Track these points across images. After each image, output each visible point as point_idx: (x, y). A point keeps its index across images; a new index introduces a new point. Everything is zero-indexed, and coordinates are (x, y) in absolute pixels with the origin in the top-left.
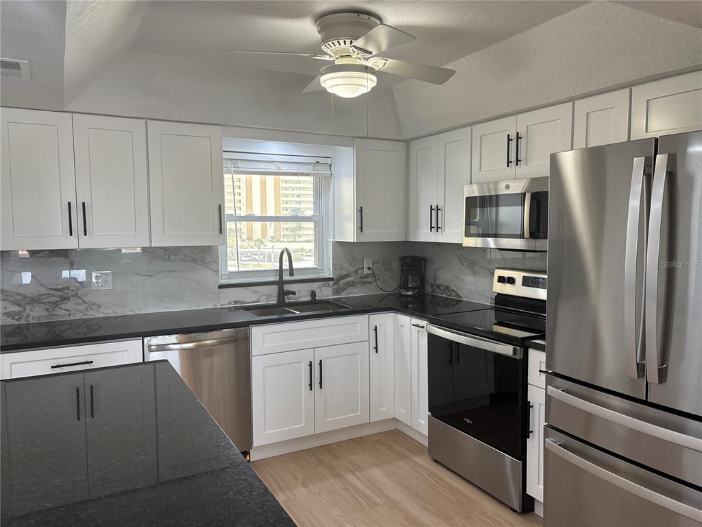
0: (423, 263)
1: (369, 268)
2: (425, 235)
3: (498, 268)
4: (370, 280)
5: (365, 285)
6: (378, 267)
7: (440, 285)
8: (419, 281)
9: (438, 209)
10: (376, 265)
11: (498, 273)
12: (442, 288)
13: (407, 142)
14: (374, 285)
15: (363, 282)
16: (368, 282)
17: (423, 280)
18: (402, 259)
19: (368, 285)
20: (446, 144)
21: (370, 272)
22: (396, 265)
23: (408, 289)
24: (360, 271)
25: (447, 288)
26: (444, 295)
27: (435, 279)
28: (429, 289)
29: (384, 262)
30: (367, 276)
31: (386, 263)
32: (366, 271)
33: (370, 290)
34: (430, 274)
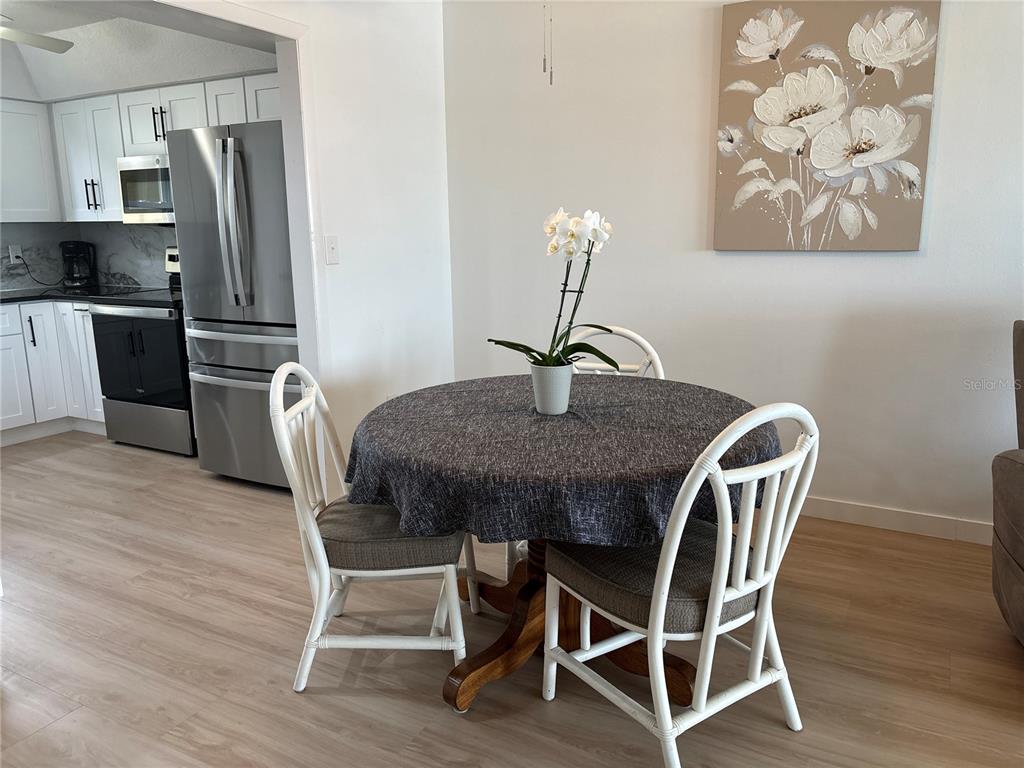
0: (91, 249)
1: (17, 257)
2: (84, 214)
3: (169, 247)
4: (21, 271)
5: (14, 278)
6: (30, 255)
7: (115, 274)
8: (88, 271)
9: (93, 184)
10: (27, 253)
11: (169, 252)
12: (118, 276)
13: (49, 105)
14: (28, 276)
15: (12, 275)
16: (20, 275)
17: (94, 270)
18: (63, 245)
19: (19, 278)
20: (93, 111)
21: (18, 261)
22: (56, 254)
23: (74, 280)
24: (5, 261)
25: (123, 276)
26: (121, 285)
27: (109, 268)
28: (102, 280)
29: (39, 250)
30: (16, 267)
31: (41, 251)
32: (13, 261)
33: (22, 283)
34: (102, 264)
